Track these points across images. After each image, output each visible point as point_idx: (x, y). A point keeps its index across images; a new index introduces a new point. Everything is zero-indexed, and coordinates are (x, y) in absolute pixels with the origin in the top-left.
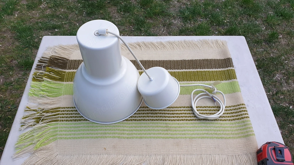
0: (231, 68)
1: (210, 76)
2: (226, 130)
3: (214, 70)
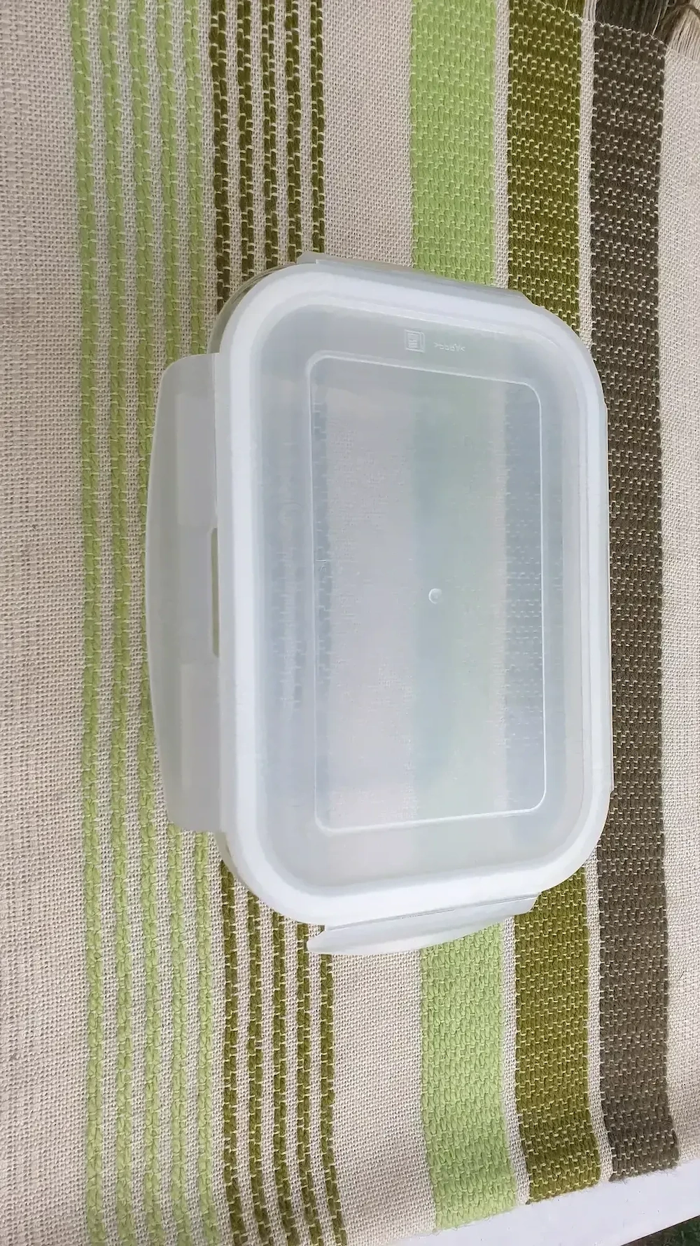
0: (607, 1168)
1: (548, 1019)
2: (154, 1134)
3: (594, 1045)
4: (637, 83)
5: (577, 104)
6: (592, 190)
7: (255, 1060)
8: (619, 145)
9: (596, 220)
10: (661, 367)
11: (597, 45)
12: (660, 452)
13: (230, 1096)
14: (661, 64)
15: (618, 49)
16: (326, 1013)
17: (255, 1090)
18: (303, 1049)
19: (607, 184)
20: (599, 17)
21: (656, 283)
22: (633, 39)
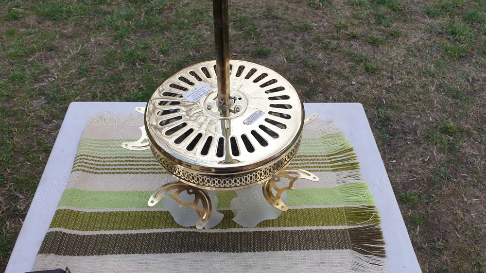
4: (338, 241)
5: (326, 225)
6: (308, 230)
7: (127, 161)
8: (321, 237)
9: (301, 231)
10: (270, 252)
11: (342, 230)
12: (247, 252)
13: (121, 158)
14: (346, 248)
15: (344, 236)
16: (130, 173)
17: (121, 161)
18: (126, 169)
19: (311, 234)
20: (348, 229)
21: (291, 250)
22: (348, 240)
